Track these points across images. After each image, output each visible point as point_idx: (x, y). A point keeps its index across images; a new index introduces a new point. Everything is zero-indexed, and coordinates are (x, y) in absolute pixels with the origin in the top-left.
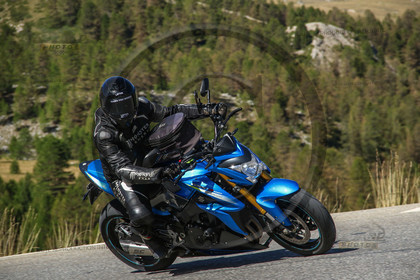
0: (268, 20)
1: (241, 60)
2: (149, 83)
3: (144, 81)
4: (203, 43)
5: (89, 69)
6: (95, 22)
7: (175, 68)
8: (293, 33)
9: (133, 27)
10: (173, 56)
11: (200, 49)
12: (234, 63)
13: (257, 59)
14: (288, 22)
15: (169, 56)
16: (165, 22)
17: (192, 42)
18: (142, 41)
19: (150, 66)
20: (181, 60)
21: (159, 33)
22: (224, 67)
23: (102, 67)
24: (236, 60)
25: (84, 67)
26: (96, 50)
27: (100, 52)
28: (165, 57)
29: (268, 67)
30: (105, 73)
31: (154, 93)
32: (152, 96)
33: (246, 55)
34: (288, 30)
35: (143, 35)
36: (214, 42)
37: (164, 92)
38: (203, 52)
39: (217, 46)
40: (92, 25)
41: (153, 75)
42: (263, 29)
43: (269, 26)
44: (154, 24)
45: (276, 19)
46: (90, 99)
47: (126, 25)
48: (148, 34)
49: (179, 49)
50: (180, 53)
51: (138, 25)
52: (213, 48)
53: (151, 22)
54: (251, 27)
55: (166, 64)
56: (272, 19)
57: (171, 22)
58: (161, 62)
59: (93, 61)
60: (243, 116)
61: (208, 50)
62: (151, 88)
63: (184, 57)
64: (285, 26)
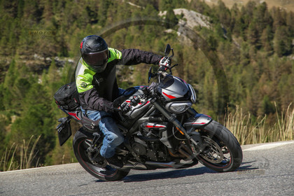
0: (145, 6)
1: (125, 36)
2: (54, 51)
3: (50, 50)
4: (96, 22)
5: (8, 40)
6: (13, 4)
7: (74, 40)
8: (164, 16)
9: (43, 9)
10: (73, 31)
11: (93, 27)
12: (119, 38)
13: (136, 35)
14: (160, 8)
15: (69, 31)
16: (67, 5)
17: (88, 21)
18: (49, 19)
19: (55, 39)
20: (79, 35)
21: (63, 14)
22: (111, 41)
23: (18, 38)
24: (121, 36)
25: (4, 38)
26: (13, 26)
27: (17, 27)
28: (67, 32)
29: (145, 41)
30: (20, 43)
31: (58, 59)
32: (56, 61)
33: (129, 32)
34: (161, 14)
35: (50, 15)
36: (104, 21)
37: (66, 59)
38: (96, 28)
39: (107, 24)
40: (11, 6)
41: (57, 46)
42: (141, 13)
43: (146, 10)
44: (59, 7)
45: (152, 6)
46: (8, 62)
47: (37, 6)
48: (54, 14)
49: (78, 26)
50: (78, 29)
51: (46, 7)
52: (103, 26)
53: (56, 5)
54: (132, 10)
55: (67, 37)
56: (148, 5)
57: (72, 5)
58: (63, 36)
59: (11, 33)
60: (125, 78)
61: (100, 27)
62: (56, 55)
63: (81, 32)
64: (158, 10)
